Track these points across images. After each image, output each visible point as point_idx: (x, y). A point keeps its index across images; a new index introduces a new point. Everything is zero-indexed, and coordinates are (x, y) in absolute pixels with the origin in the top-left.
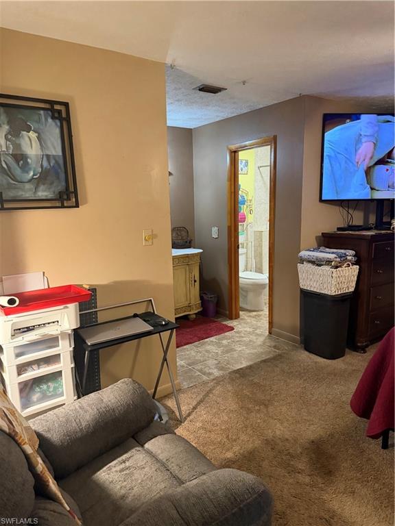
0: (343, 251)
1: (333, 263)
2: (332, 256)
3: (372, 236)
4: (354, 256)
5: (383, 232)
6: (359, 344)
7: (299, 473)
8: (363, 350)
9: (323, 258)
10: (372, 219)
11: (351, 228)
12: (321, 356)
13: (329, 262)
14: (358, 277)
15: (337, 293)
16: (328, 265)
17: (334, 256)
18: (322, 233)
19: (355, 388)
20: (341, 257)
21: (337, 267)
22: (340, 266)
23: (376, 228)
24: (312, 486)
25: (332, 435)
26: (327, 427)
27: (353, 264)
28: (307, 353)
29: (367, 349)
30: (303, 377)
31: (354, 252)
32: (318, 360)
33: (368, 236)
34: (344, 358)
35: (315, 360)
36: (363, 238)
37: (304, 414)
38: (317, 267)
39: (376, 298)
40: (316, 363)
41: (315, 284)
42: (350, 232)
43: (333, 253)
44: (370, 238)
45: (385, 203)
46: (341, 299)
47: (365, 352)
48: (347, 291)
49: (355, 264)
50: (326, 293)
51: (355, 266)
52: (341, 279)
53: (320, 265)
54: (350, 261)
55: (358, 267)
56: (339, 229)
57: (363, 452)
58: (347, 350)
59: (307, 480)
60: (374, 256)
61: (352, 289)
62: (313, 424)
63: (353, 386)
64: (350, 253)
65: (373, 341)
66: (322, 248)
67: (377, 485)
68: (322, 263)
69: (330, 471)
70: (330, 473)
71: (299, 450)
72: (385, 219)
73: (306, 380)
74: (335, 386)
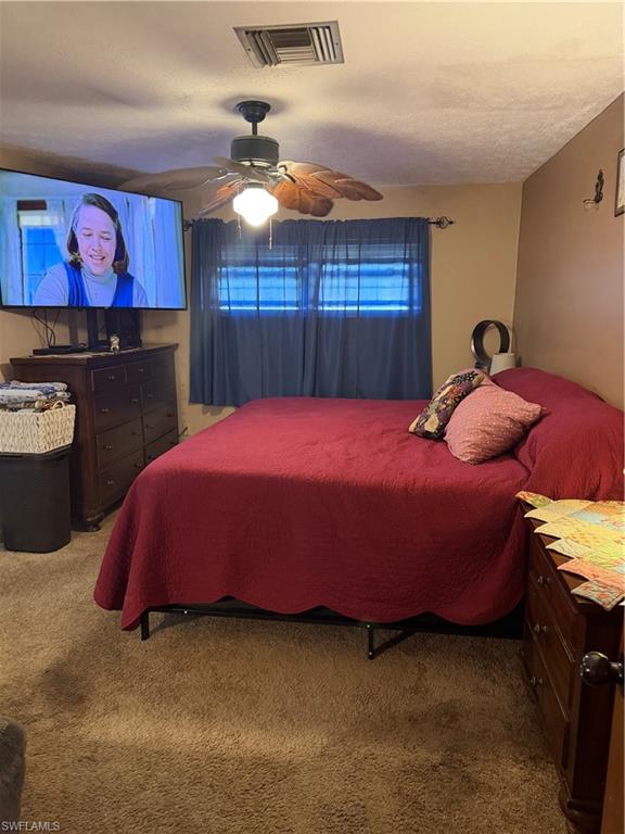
0: (48, 385)
1: (36, 404)
2: (33, 394)
3: (89, 359)
4: (67, 391)
5: (102, 354)
6: (89, 520)
7: (35, 721)
8: (96, 526)
9: (20, 397)
10: (83, 337)
11: (54, 349)
12: (34, 552)
13: (29, 403)
14: (75, 422)
15: (48, 450)
16: (29, 407)
17: (36, 393)
18: (11, 360)
19: (96, 579)
20: (47, 394)
21: (43, 410)
22: (48, 408)
23: (90, 349)
24: (58, 728)
25: (74, 652)
26: (64, 644)
27: (67, 403)
28: (11, 554)
29: (100, 524)
30: (11, 590)
31: (64, 386)
32: (31, 559)
33: (83, 359)
34: (69, 545)
35: (27, 560)
36: (75, 363)
37: (26, 640)
38: (12, 413)
39: (104, 447)
40: (28, 563)
41: (11, 441)
42: (56, 356)
43: (34, 388)
44: (85, 362)
45: (98, 311)
46: (57, 457)
47: (99, 529)
48: (62, 444)
49: (69, 403)
50: (32, 452)
51: (69, 406)
52: (52, 426)
53: (16, 410)
54: (62, 398)
55: (74, 406)
56: (36, 352)
57: (119, 654)
58: (73, 533)
59: (49, 723)
60: (96, 388)
61: (69, 441)
62: (42, 649)
63: (92, 578)
64: (60, 387)
65: (108, 511)
66: (14, 383)
67: (144, 685)
68: (18, 405)
69: (81, 698)
70: (81, 699)
71: (29, 691)
72: (102, 337)
73: (17, 593)
74: (66, 587)
